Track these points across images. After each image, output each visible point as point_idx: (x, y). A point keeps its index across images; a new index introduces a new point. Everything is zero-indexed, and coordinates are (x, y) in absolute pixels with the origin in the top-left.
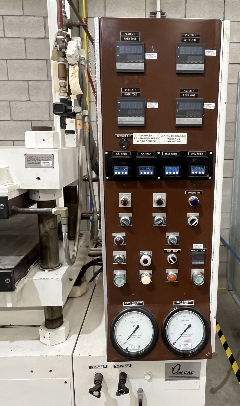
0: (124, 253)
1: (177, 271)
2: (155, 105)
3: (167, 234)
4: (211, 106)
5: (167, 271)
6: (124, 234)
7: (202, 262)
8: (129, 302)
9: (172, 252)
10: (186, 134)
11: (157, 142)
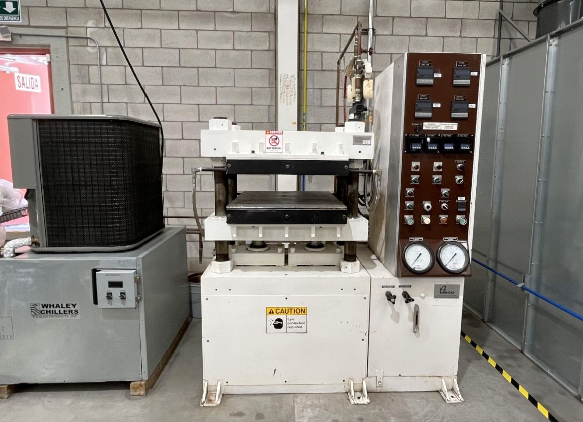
0: (413, 202)
1: (447, 216)
2: (439, 105)
3: (442, 189)
4: (474, 106)
5: (440, 216)
6: (413, 189)
7: (464, 210)
8: (413, 238)
9: (444, 203)
10: (457, 124)
11: (438, 129)
